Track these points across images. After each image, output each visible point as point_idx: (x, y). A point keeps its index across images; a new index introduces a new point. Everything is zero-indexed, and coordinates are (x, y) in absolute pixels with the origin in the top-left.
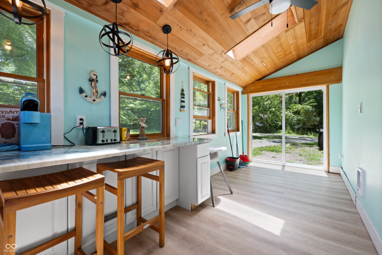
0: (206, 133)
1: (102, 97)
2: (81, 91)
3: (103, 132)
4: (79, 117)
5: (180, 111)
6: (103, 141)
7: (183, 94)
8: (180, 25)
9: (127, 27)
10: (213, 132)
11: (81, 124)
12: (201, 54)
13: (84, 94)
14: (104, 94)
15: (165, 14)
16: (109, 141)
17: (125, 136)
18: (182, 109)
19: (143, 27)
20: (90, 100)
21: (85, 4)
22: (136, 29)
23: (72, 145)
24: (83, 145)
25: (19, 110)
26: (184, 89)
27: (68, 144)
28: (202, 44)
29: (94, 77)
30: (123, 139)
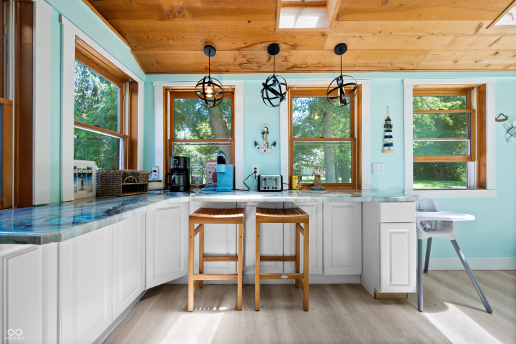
0: (465, 188)
1: (273, 147)
2: (256, 144)
3: (265, 179)
4: (254, 167)
5: (383, 151)
6: (265, 188)
7: (388, 126)
8: (356, 35)
9: (295, 69)
10: (482, 185)
11: (255, 172)
12: (423, 53)
13: (257, 146)
14: (274, 144)
15: (329, 35)
16: (270, 189)
17: (296, 184)
18: (387, 148)
19: (311, 61)
20: (262, 150)
21: (256, 68)
22: (305, 66)
23: (249, 190)
24: (255, 191)
25: (216, 163)
26: (391, 118)
27: (247, 189)
28: (415, 39)
29: (265, 130)
30: (294, 188)
